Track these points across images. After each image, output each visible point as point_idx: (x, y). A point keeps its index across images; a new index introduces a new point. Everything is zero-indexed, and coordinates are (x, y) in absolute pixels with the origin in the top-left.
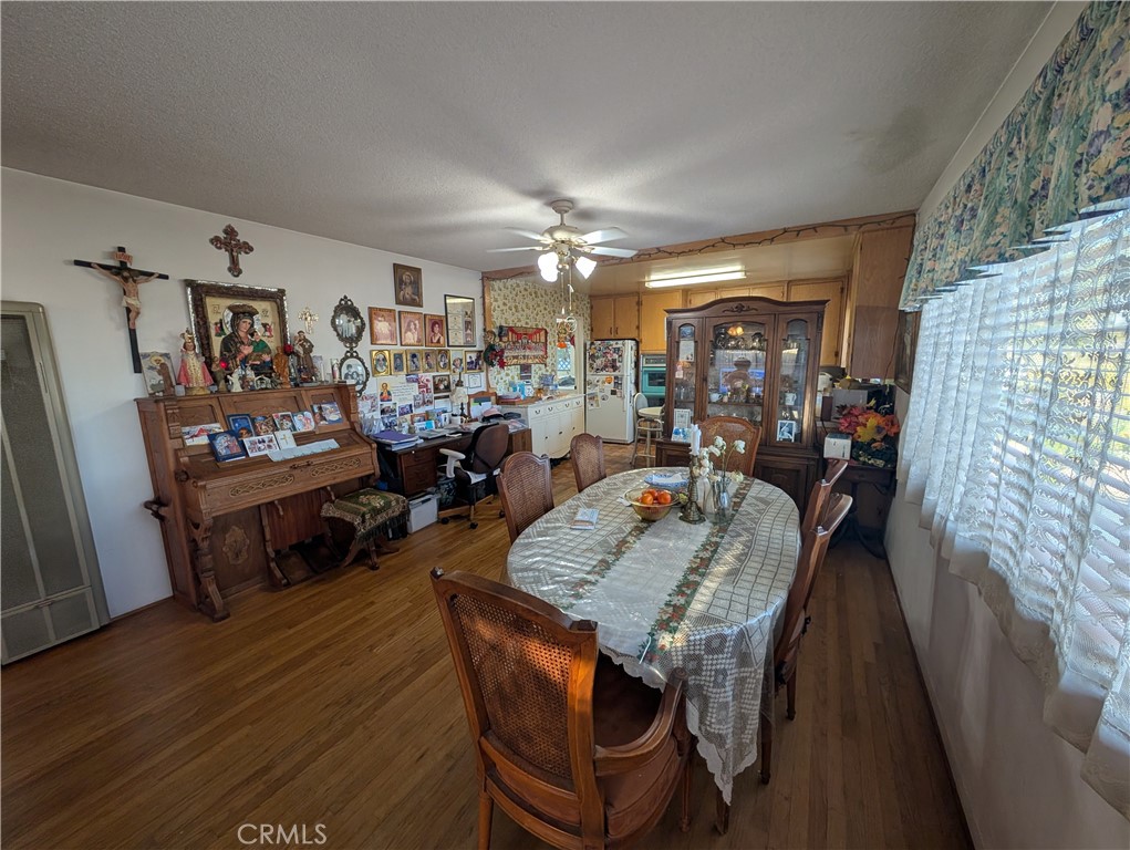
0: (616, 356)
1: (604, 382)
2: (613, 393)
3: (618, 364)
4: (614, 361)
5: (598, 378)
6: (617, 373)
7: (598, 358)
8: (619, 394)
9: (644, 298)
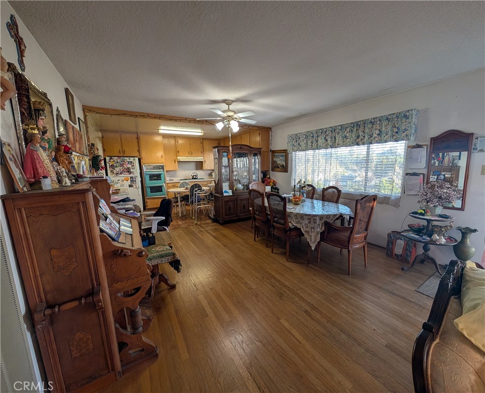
0: (130, 166)
1: (123, 181)
2: (130, 186)
3: (132, 170)
4: (129, 168)
5: (118, 178)
6: (131, 175)
7: (116, 167)
8: (134, 186)
9: (141, 136)
